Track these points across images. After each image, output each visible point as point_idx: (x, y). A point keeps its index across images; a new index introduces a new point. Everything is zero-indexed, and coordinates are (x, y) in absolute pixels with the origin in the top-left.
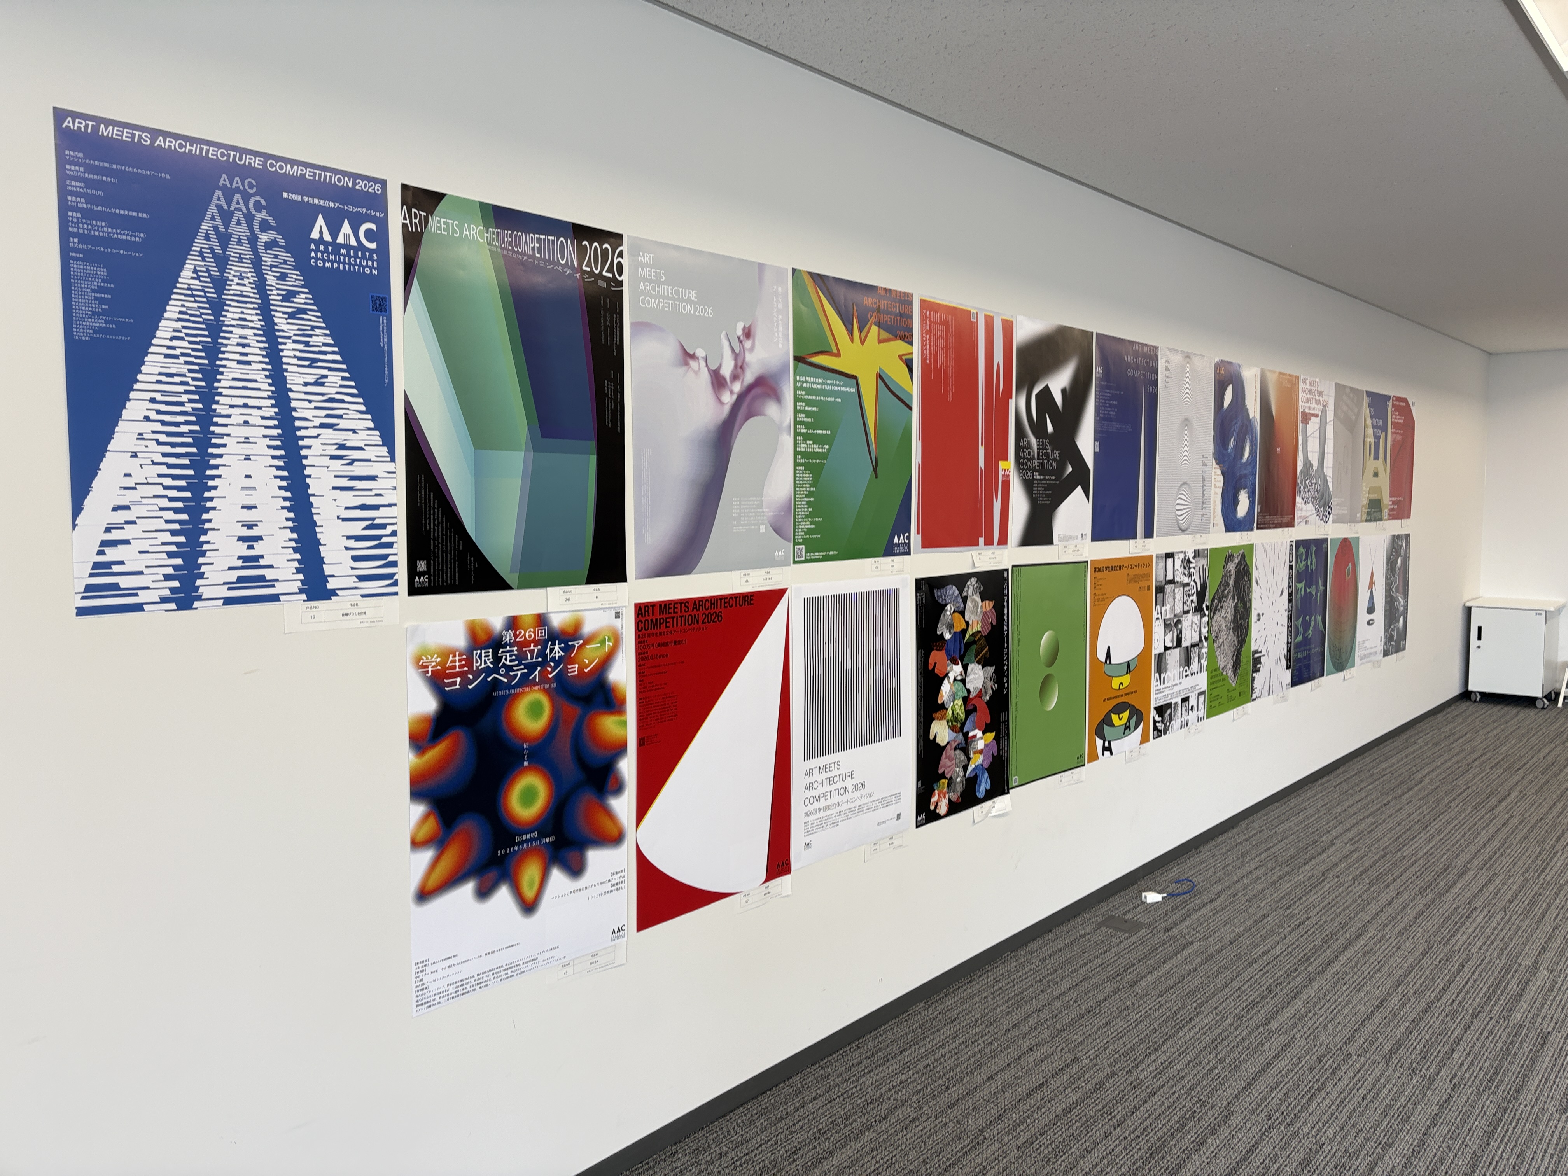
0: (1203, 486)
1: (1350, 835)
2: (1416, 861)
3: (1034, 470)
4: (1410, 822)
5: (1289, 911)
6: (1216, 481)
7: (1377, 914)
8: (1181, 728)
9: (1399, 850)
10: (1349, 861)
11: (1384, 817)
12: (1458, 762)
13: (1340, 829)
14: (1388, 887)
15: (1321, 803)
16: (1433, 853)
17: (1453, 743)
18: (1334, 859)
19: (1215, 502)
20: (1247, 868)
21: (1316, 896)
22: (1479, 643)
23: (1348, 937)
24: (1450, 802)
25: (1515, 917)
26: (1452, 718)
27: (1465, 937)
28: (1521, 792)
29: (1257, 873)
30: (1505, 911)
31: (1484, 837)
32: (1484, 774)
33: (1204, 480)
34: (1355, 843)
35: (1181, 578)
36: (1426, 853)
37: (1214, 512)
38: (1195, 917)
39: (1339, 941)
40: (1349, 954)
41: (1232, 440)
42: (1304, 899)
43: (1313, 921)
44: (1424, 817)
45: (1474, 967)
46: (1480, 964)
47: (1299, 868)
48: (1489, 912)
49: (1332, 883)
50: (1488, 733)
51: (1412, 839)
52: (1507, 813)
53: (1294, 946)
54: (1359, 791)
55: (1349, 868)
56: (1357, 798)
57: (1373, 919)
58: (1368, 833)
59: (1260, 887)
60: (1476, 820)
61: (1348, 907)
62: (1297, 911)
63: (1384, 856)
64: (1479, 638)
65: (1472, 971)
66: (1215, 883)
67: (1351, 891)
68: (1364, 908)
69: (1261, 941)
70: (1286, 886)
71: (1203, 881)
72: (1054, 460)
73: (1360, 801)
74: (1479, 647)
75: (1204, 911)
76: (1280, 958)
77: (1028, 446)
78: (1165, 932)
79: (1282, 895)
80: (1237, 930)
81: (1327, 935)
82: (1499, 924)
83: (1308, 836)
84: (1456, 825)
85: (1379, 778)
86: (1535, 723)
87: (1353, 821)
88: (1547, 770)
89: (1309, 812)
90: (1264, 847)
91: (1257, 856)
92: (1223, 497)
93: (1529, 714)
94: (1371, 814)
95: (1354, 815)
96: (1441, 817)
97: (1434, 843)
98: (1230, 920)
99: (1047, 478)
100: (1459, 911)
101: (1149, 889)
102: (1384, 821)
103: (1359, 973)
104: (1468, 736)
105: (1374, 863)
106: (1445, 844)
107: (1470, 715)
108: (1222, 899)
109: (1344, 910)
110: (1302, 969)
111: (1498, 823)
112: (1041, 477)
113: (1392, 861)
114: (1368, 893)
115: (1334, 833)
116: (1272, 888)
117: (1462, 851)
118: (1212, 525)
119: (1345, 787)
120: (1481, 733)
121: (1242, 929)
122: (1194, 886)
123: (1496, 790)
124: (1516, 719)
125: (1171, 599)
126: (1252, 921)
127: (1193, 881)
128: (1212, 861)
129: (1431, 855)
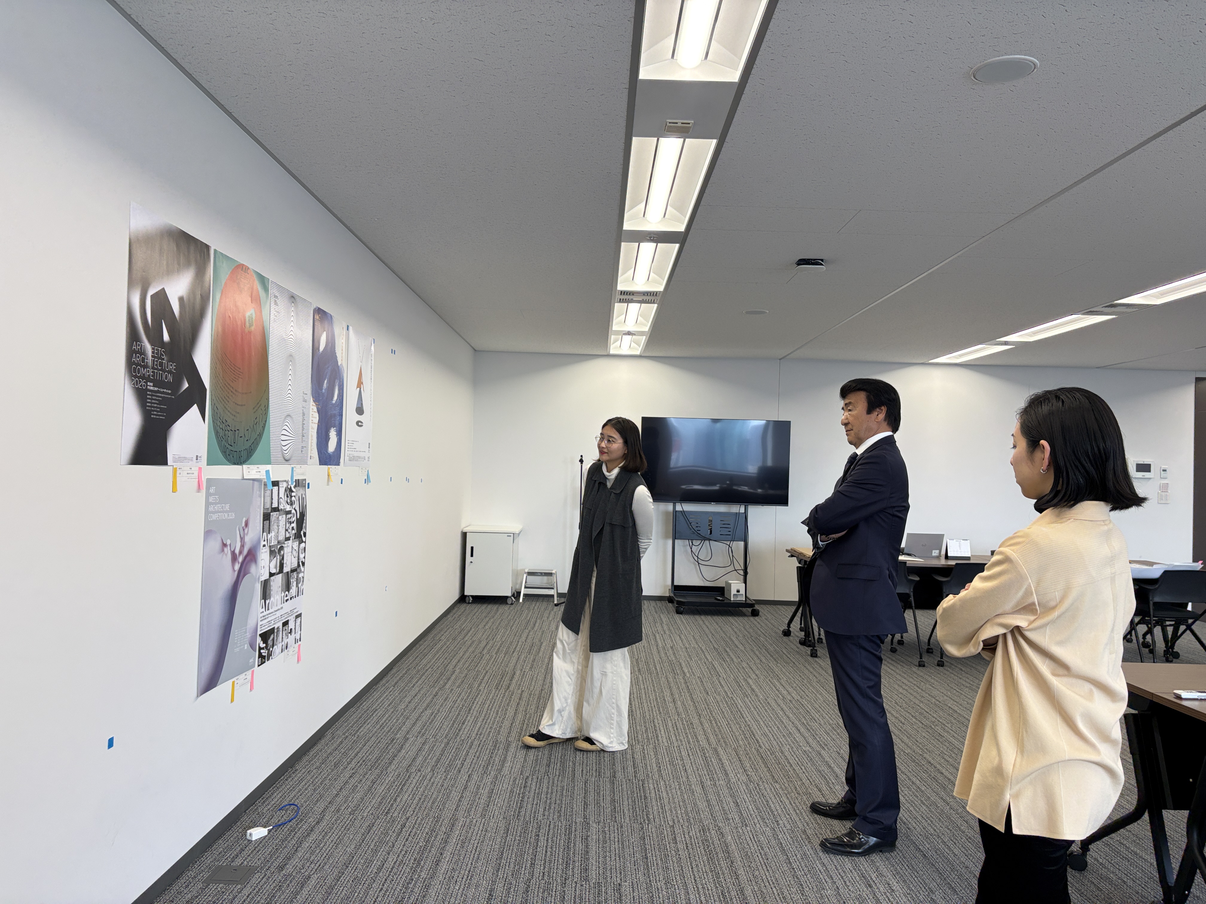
0: (304, 420)
1: (417, 728)
2: (472, 743)
3: (148, 379)
4: (457, 708)
5: (389, 816)
6: (314, 418)
7: (460, 800)
8: (282, 652)
9: (457, 735)
10: (424, 753)
11: (437, 707)
12: (473, 652)
13: (408, 724)
14: (460, 771)
15: (387, 703)
16: (481, 733)
17: (465, 637)
18: (412, 754)
19: (312, 436)
20: (343, 779)
21: (407, 794)
22: (471, 559)
23: (444, 830)
24: (479, 686)
25: (556, 779)
26: (458, 617)
27: (529, 806)
28: (521, 670)
29: (353, 781)
30: (548, 775)
31: (511, 712)
32: (493, 659)
33: (304, 414)
34: (423, 735)
35: (285, 506)
36: (477, 734)
37: (311, 446)
38: (306, 845)
39: (439, 837)
40: (450, 848)
41: (326, 382)
42: (399, 800)
43: (412, 820)
44: (465, 701)
45: (546, 834)
46: (549, 830)
47: (387, 768)
48: (538, 779)
49: (417, 778)
50: (485, 626)
51: (463, 724)
52: (519, 689)
53: (403, 853)
54: (413, 687)
55: (426, 760)
56: (413, 693)
57: (458, 806)
58: (430, 724)
59: (358, 796)
60: (501, 698)
61: (436, 799)
62: (396, 814)
63: (448, 743)
64: (472, 556)
65: (546, 838)
66: (317, 801)
67: (433, 783)
68: (448, 797)
69: (373, 856)
70: (381, 789)
71: (305, 802)
72: (170, 372)
73: (416, 695)
74: (471, 562)
75: (313, 837)
76: (395, 870)
77: (142, 352)
78: (279, 872)
79: (379, 800)
80: (348, 849)
81: (427, 833)
82: (548, 788)
83: (385, 736)
84: (489, 705)
85: (424, 674)
86: (511, 615)
87: (415, 715)
88: (531, 650)
89: (380, 712)
90: (352, 754)
91: (348, 764)
92: (318, 432)
93: (503, 609)
94: (428, 706)
95: (415, 709)
96: (477, 700)
97: (479, 724)
98: (340, 840)
99: (162, 390)
100: (517, 783)
101: (254, 825)
102: (438, 711)
103: (464, 867)
104: (473, 630)
105: (443, 751)
106: (487, 724)
107: (469, 614)
108: (327, 817)
109: (433, 803)
110: (416, 876)
111: (515, 697)
112: (156, 389)
113: (455, 747)
114: (447, 780)
115: (404, 729)
116: (369, 796)
117: (501, 727)
118: (309, 458)
119: (401, 684)
120: (480, 627)
121: (353, 847)
122: (299, 809)
123: (506, 671)
124: (498, 614)
125: (275, 527)
126: (360, 835)
127: (296, 803)
128: (309, 778)
129: (480, 735)
